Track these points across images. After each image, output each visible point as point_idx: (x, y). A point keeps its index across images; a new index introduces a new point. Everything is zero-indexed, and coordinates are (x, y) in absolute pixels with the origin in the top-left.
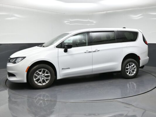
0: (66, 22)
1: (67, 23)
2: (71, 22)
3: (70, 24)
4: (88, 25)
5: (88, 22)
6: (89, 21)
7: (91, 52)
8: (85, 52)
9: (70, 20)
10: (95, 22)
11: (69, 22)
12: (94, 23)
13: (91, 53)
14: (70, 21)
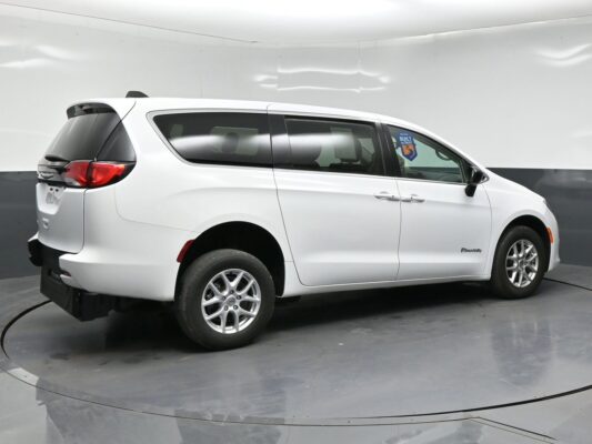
0: (261, 78)
1: (265, 82)
2: (283, 80)
3: (280, 90)
4: (357, 91)
5: (357, 80)
6: (359, 74)
9: (280, 71)
10: (385, 80)
11: (276, 77)
12: (382, 84)
14: (280, 75)
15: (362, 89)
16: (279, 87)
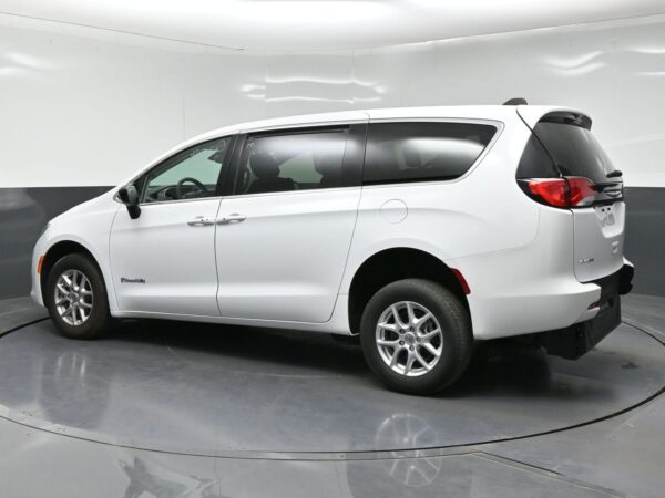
0: (247, 88)
1: (252, 92)
2: (273, 90)
3: (267, 100)
5: (353, 90)
7: (210, 224)
8: (192, 224)
9: (268, 80)
10: (380, 90)
12: (376, 94)
13: (211, 229)
14: (268, 85)
15: (356, 99)
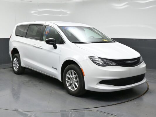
4: (61, 16)
6: (61, 11)
11: (37, 12)
16: (38, 14)
